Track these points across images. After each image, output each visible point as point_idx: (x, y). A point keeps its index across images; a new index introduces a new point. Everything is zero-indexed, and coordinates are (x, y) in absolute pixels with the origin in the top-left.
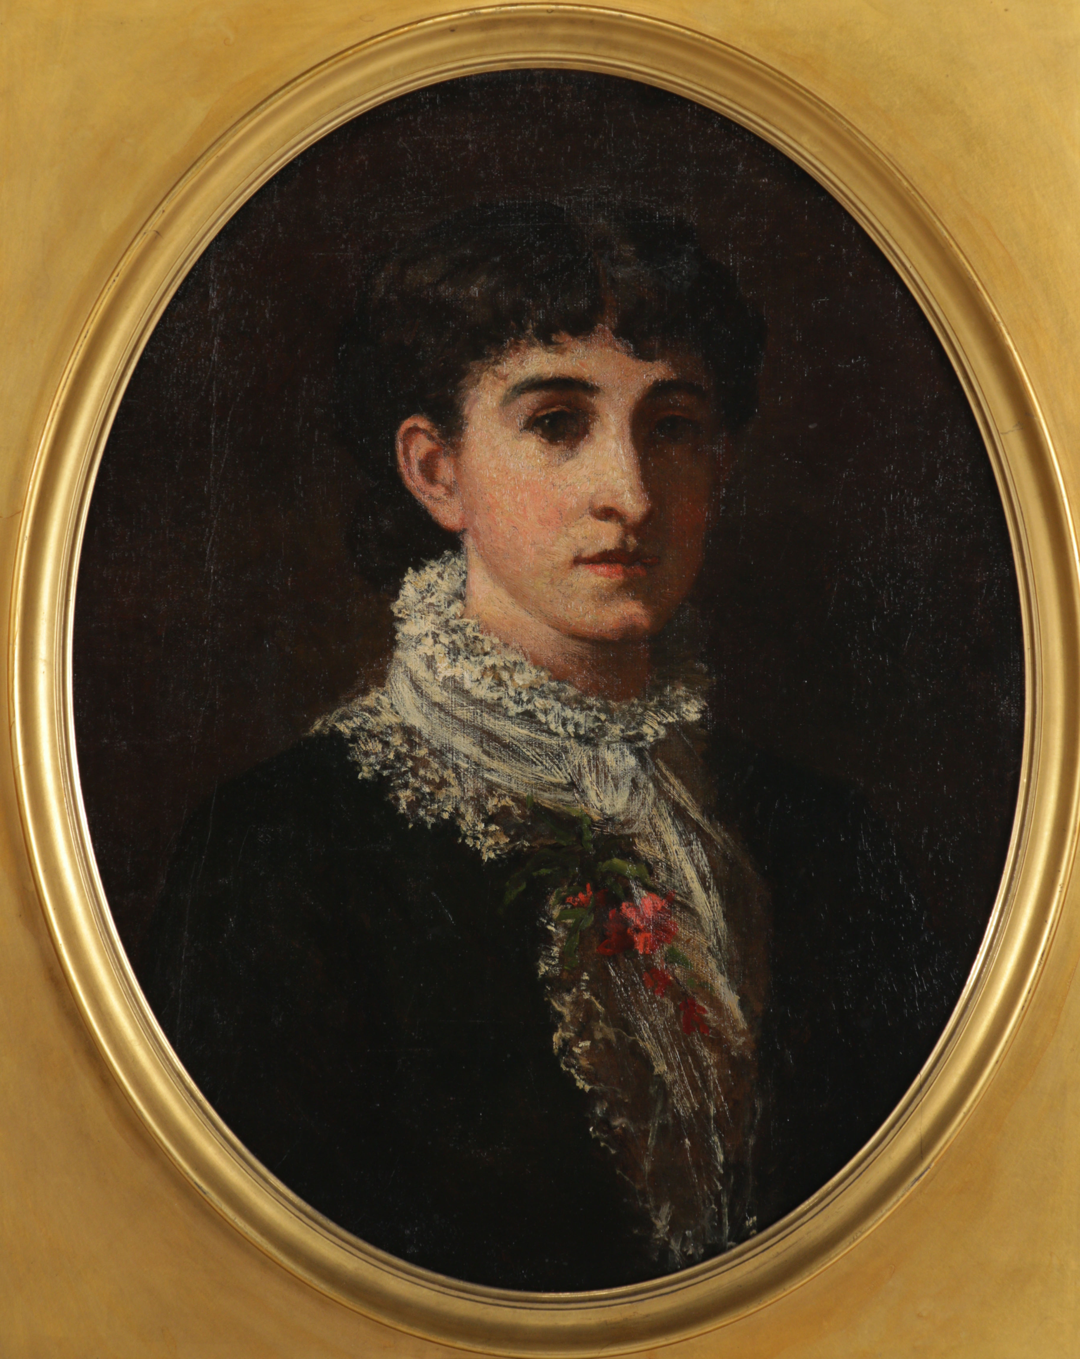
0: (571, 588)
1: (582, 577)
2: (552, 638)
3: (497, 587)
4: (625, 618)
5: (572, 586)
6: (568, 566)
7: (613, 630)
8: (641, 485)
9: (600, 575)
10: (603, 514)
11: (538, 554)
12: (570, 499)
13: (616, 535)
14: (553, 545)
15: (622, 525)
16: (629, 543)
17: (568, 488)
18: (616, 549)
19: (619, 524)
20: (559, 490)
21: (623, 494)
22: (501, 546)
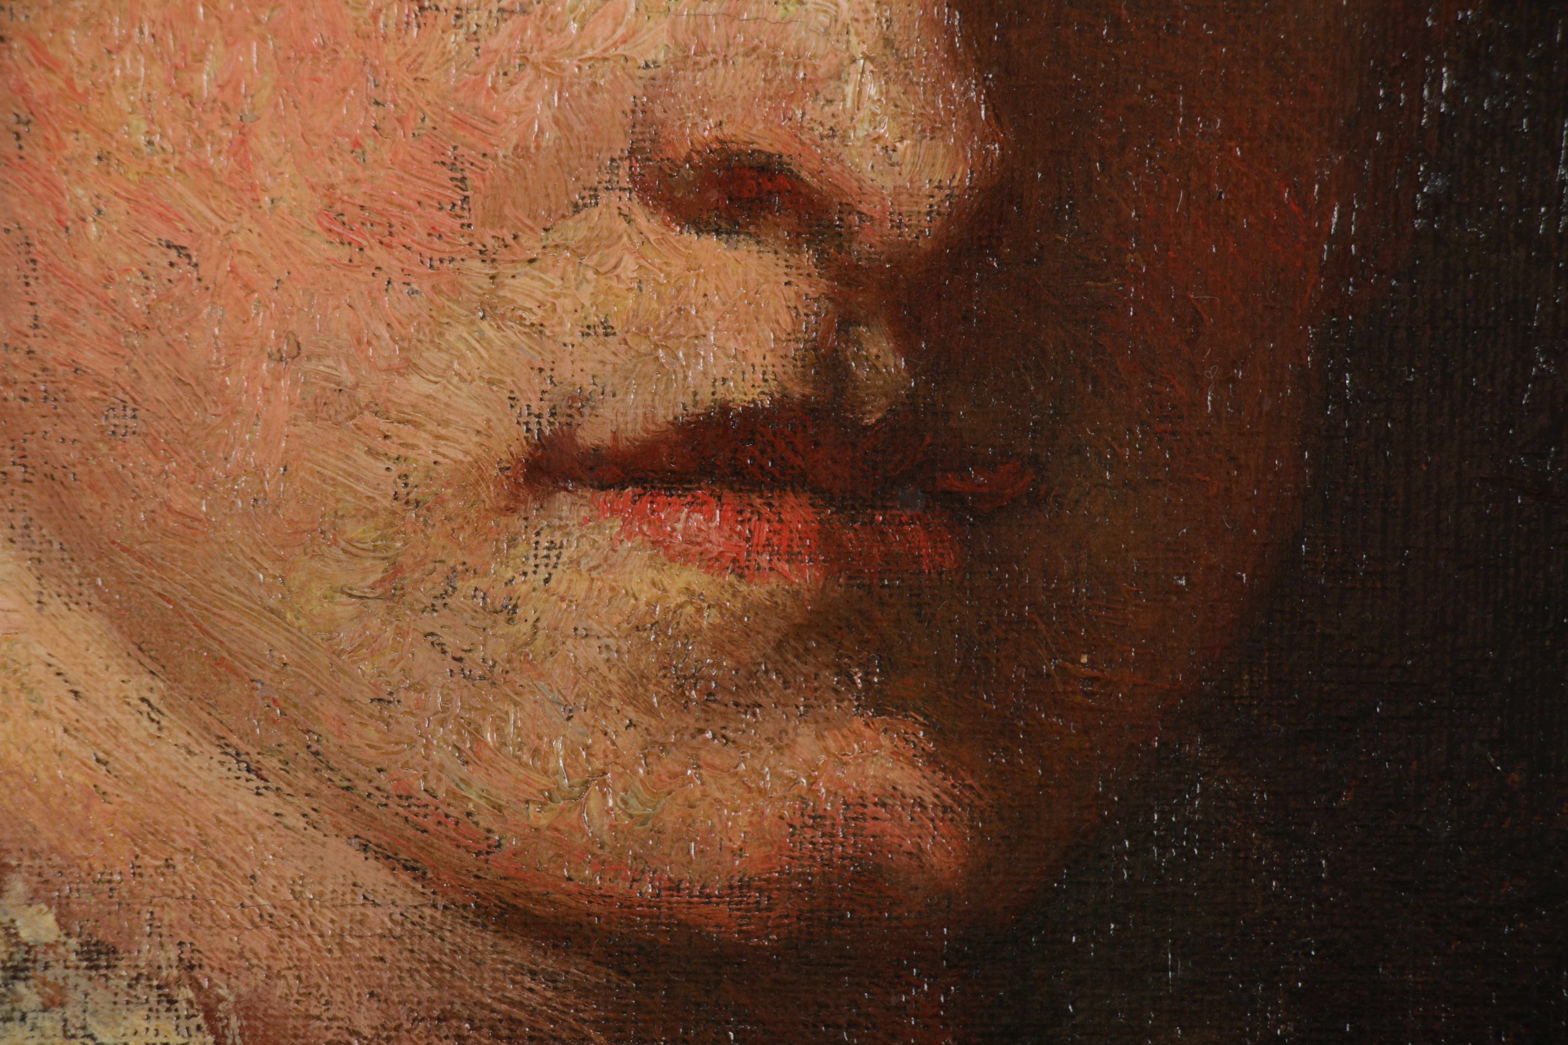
0: (503, 629)
1: (575, 563)
2: (378, 918)
3: (55, 605)
4: (818, 818)
5: (511, 612)
6: (489, 495)
7: (745, 885)
8: (949, 31)
9: (685, 557)
10: (713, 196)
11: (313, 417)
12: (517, 93)
13: (785, 319)
14: (408, 367)
15: (823, 261)
16: (863, 373)
17: (506, 28)
18: (782, 402)
19: (808, 257)
20: (454, 39)
21: (838, 76)
22: (89, 357)
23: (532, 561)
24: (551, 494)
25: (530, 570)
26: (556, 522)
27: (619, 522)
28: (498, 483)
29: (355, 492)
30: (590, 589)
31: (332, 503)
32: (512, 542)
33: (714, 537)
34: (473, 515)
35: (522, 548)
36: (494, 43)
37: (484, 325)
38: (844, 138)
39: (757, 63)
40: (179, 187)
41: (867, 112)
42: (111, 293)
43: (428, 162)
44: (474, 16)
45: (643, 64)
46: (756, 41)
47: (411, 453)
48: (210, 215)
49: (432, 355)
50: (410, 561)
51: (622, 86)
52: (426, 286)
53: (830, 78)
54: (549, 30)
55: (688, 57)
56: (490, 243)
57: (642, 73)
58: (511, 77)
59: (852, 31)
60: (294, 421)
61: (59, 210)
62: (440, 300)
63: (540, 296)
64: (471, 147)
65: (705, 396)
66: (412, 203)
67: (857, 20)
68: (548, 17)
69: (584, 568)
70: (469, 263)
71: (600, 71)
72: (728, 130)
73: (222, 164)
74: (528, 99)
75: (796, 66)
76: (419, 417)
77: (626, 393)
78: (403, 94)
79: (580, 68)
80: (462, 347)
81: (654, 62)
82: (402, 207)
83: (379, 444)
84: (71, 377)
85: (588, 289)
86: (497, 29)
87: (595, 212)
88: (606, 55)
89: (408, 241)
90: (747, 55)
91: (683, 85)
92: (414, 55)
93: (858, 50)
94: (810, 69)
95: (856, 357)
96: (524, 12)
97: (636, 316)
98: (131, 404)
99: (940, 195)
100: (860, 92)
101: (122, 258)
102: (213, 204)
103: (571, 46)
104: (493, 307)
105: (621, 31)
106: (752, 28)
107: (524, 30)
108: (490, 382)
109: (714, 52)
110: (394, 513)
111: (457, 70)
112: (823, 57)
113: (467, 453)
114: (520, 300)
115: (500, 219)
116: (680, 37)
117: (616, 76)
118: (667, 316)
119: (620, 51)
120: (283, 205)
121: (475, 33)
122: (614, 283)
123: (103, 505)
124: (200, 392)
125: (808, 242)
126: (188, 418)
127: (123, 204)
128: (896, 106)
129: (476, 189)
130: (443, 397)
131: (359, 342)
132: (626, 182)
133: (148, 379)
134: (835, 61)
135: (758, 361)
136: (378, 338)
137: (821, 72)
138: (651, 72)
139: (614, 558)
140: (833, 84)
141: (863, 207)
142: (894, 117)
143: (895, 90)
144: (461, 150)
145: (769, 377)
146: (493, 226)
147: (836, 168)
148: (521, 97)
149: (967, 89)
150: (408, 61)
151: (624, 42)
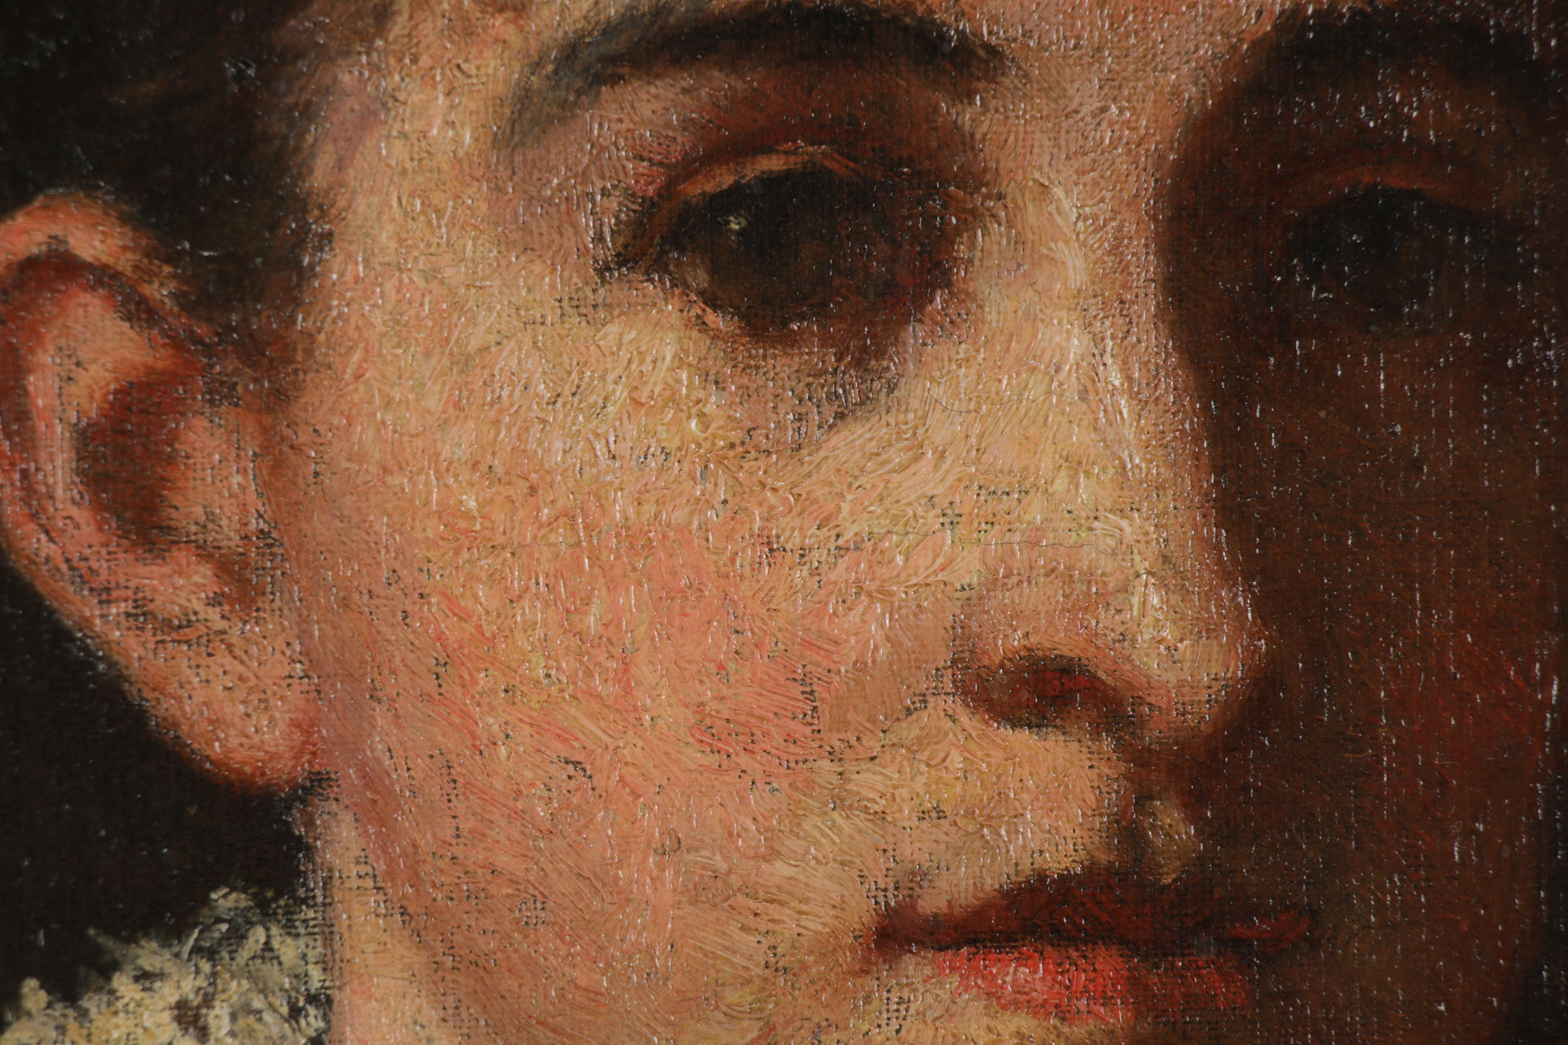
1: (921, 1014)
6: (846, 959)
8: (1218, 547)
9: (1015, 1005)
10: (1024, 696)
11: (694, 902)
12: (854, 617)
13: (1091, 798)
14: (773, 854)
15: (1120, 746)
16: (1159, 842)
17: (843, 563)
18: (1091, 869)
19: (1107, 744)
20: (799, 575)
21: (1125, 589)
22: (503, 860)
23: (885, 1016)
24: (898, 957)
25: (884, 1023)
26: (904, 981)
27: (956, 978)
28: (853, 950)
29: (733, 964)
30: (935, 1036)
31: (712, 972)
32: (868, 999)
33: (1039, 986)
34: (832, 977)
35: (875, 1004)
36: (833, 576)
37: (835, 815)
38: (1134, 640)
39: (1056, 581)
40: (573, 711)
41: (1151, 618)
42: (520, 805)
43: (782, 680)
44: (816, 554)
45: (959, 587)
46: (1054, 563)
47: (778, 928)
48: (600, 734)
49: (792, 843)
50: (782, 1020)
51: (943, 606)
52: (785, 785)
53: (1119, 591)
54: (879, 563)
55: (997, 579)
56: (837, 744)
57: (958, 595)
58: (848, 604)
59: (1136, 551)
60: (678, 905)
61: (474, 737)
62: (798, 795)
63: (881, 788)
64: (818, 665)
65: (1026, 866)
66: (770, 715)
67: (1138, 541)
68: (878, 552)
69: (929, 1019)
70: (820, 763)
71: (924, 595)
72: (1033, 639)
73: (609, 691)
74: (864, 621)
75: (1089, 582)
76: (783, 897)
77: (959, 867)
78: (758, 623)
79: (906, 593)
80: (816, 834)
81: (969, 585)
82: (761, 719)
83: (751, 921)
84: (489, 877)
85: (921, 780)
86: (835, 564)
87: (924, 714)
88: (929, 581)
89: (768, 747)
90: (1047, 575)
91: (994, 603)
92: (766, 591)
93: (1142, 566)
94: (1100, 585)
95: (1153, 827)
96: (857, 548)
97: (963, 801)
98: (540, 898)
99: (1216, 686)
100: (1144, 602)
101: (529, 774)
102: (603, 724)
103: (898, 575)
104: (842, 800)
105: (940, 560)
106: (1051, 552)
107: (859, 564)
108: (843, 863)
109: (1019, 574)
110: (766, 979)
111: (803, 600)
112: (1112, 574)
113: (825, 925)
114: (865, 793)
115: (843, 724)
116: (990, 563)
117: (937, 599)
118: (990, 800)
119: (940, 577)
120: (660, 722)
121: (817, 568)
122: (943, 773)
123: (520, 986)
124: (599, 886)
125: (1108, 731)
126: (588, 906)
127: (527, 728)
128: (1176, 612)
129: (823, 700)
130: (802, 878)
131: (730, 834)
132: (949, 687)
133: (554, 876)
134: (1122, 577)
135: (1069, 833)
136: (746, 830)
137: (1111, 586)
138: (966, 594)
139: (954, 1009)
140: (1121, 596)
141: (1152, 700)
142: (1174, 622)
143: (1175, 599)
144: (809, 668)
145: (1080, 847)
146: (838, 731)
147: (1128, 667)
148: (857, 621)
149: (1236, 595)
150: (762, 595)
151: (943, 569)
